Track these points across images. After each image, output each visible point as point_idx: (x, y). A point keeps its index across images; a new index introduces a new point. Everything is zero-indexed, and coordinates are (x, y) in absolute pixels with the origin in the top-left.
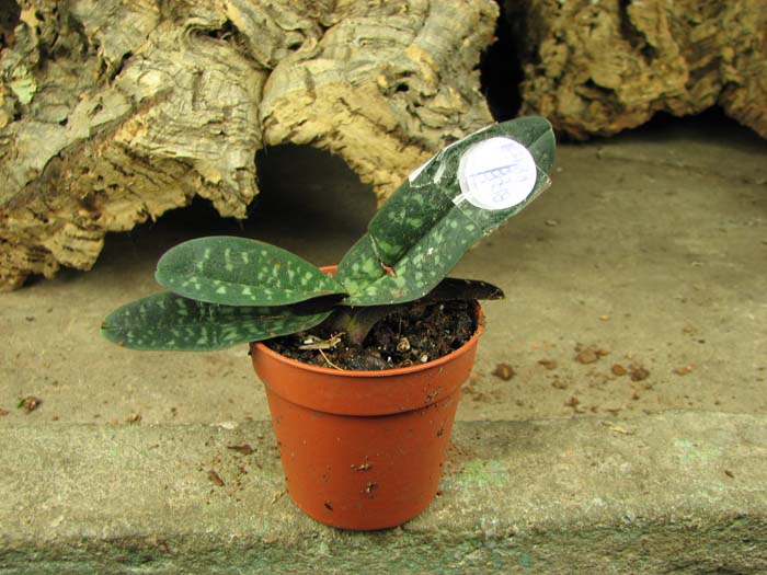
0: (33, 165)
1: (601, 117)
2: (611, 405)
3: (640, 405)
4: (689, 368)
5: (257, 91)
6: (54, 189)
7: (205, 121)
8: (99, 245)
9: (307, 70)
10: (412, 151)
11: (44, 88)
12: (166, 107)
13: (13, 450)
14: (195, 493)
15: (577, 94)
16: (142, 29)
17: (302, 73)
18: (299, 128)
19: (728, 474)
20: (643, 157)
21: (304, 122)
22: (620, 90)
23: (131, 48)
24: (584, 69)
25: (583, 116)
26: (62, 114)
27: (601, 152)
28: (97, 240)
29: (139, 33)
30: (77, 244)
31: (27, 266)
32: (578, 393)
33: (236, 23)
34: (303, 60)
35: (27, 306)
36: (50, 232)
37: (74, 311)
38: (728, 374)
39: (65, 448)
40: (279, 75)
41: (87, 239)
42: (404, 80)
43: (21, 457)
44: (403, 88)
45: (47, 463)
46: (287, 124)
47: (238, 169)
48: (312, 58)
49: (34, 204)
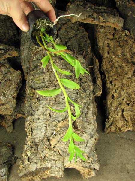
0: (32, 170)
7: (57, 170)
8: (41, 179)
12: (52, 169)
15: (115, 127)
20: (126, 137)
22: (121, 128)
24: (116, 124)
25: (115, 131)
26: (35, 161)
29: (46, 153)
33: (60, 153)
46: (68, 166)
47: (61, 175)
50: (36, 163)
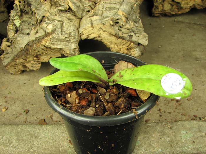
0: (22, 47)
1: (176, 10)
2: (169, 111)
3: (177, 111)
4: (191, 98)
5: (78, 25)
6: (27, 54)
7: (64, 37)
8: (40, 65)
9: (91, 20)
10: (120, 40)
11: (23, 22)
12: (54, 35)
13: (24, 133)
14: (66, 147)
15: (169, 3)
16: (46, 9)
17: (90, 20)
18: (89, 36)
19: (194, 142)
20: (187, 21)
21: (91, 34)
22: (182, 3)
23: (44, 15)
25: (171, 10)
26: (28, 31)
27: (176, 19)
28: (39, 64)
29: (46, 11)
30: (34, 66)
31: (23, 69)
32: (161, 107)
33: (71, 8)
34: (90, 17)
35: (24, 79)
36: (28, 63)
37: (35, 80)
38: (201, 101)
39: (35, 133)
40: (84, 20)
41: (37, 64)
42: (117, 21)
43: (26, 136)
44: (117, 23)
45: (32, 137)
46: (86, 35)
47: (74, 49)
48: (92, 16)
49: (23, 57)
50: (28, 34)
